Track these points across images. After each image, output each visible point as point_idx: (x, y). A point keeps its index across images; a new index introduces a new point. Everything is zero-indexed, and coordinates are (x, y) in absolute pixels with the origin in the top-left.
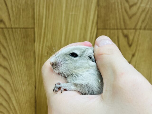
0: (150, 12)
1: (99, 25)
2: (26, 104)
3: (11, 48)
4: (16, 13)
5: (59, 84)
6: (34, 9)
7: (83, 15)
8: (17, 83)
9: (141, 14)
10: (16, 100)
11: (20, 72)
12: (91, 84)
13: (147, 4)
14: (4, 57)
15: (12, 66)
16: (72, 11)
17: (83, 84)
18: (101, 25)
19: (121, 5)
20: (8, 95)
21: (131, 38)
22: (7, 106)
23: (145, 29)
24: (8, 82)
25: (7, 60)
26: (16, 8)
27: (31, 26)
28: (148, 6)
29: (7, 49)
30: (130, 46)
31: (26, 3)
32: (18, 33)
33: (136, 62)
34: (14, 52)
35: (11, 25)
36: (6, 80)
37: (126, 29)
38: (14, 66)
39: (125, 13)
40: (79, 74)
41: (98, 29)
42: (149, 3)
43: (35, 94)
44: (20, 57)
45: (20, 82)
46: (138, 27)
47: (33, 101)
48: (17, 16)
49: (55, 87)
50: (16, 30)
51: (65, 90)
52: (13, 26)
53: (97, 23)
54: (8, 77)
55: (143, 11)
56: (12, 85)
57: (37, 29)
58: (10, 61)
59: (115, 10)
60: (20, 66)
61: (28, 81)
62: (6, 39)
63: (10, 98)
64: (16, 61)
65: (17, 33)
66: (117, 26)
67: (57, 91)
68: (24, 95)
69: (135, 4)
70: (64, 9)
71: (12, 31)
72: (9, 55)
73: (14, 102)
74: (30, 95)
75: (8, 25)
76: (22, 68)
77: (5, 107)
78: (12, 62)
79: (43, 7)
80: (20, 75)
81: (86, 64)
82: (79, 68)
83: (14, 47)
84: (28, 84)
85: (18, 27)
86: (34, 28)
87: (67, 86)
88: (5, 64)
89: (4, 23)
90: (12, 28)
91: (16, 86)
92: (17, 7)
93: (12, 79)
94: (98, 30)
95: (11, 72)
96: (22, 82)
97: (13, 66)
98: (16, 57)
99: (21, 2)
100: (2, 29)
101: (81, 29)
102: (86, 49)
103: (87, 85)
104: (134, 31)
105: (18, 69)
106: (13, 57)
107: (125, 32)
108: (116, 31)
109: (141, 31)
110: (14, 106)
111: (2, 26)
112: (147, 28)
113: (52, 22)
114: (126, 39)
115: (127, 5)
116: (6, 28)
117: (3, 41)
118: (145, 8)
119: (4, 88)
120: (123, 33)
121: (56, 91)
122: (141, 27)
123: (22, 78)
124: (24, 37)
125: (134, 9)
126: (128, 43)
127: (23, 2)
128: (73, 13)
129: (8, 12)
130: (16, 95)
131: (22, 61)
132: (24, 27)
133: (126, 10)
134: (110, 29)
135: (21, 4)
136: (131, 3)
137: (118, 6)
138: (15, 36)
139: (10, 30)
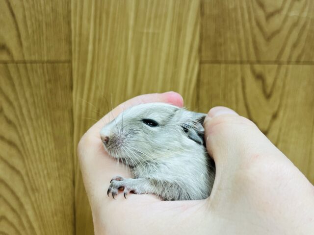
0: (308, 27)
1: (203, 54)
2: (55, 218)
3: (22, 102)
4: (33, 31)
5: (119, 179)
6: (69, 23)
7: (171, 35)
8: (36, 174)
9: (290, 32)
10: (34, 208)
11: (41, 151)
12: (184, 181)
13: (302, 11)
14: (9, 122)
15: (24, 138)
16: (149, 25)
17: (168, 180)
18: (207, 54)
19: (249, 13)
20: (17, 199)
21: (269, 80)
22: (15, 221)
23: (298, 62)
24: (18, 172)
25: (15, 127)
26: (33, 21)
27: (63, 58)
28: (305, 14)
29: (15, 104)
30: (268, 96)
31: (53, 10)
32: (37, 72)
33: (280, 130)
34: (29, 111)
35: (23, 56)
36: (13, 168)
37: (259, 62)
38: (30, 140)
39: (256, 30)
40: (160, 162)
41: (201, 63)
42: (307, 9)
43: (74, 198)
44: (41, 122)
45: (43, 172)
46: (284, 58)
47: (69, 210)
48: (35, 38)
49: (111, 186)
50: (34, 65)
51: (132, 192)
52: (27, 58)
53: (200, 50)
54: (17, 162)
55: (295, 25)
56: (26, 178)
57: (76, 63)
58: (21, 128)
59: (237, 24)
60: (41, 140)
61: (58, 169)
62: (13, 85)
63: (21, 205)
64: (34, 130)
65: (35, 73)
66: (241, 56)
67: (116, 195)
68: (50, 200)
69: (278, 11)
70: (131, 22)
71: (26, 68)
72: (20, 117)
73: (30, 213)
74: (62, 200)
75: (17, 56)
76: (47, 142)
77: (12, 224)
78: (25, 132)
79: (89, 20)
80: (42, 157)
81: (176, 142)
82: (161, 149)
83: (30, 101)
84: (59, 175)
85: (37, 59)
86: (70, 62)
87: (136, 185)
88: (11, 134)
89: (9, 52)
90: (25, 62)
91: (34, 180)
92: (36, 18)
93: (25, 166)
94: (202, 65)
95: (23, 152)
96: (45, 172)
97: (27, 139)
98: (34, 122)
99: (43, 8)
100: (5, 63)
101: (167, 62)
102: (175, 111)
103: (176, 184)
104: (276, 66)
105: (37, 145)
106: (27, 120)
107: (258, 68)
108: (238, 67)
109: (291, 66)
110: (29, 222)
111: (4, 57)
112: (303, 59)
113: (107, 49)
114: (260, 83)
115: (261, 14)
116: (13, 61)
117: (7, 89)
118: (299, 18)
119: (10, 183)
120: (253, 71)
121: (114, 195)
122: (290, 57)
123: (46, 164)
124: (50, 81)
125: (277, 21)
126: (264, 91)
127: (48, 9)
128: (151, 31)
129: (17, 29)
130: (33, 199)
131: (46, 130)
132: (49, 59)
133: (258, 24)
134: (226, 62)
135: (43, 12)
136: (270, 10)
137: (243, 15)
138: (31, 78)
139: (21, 66)
